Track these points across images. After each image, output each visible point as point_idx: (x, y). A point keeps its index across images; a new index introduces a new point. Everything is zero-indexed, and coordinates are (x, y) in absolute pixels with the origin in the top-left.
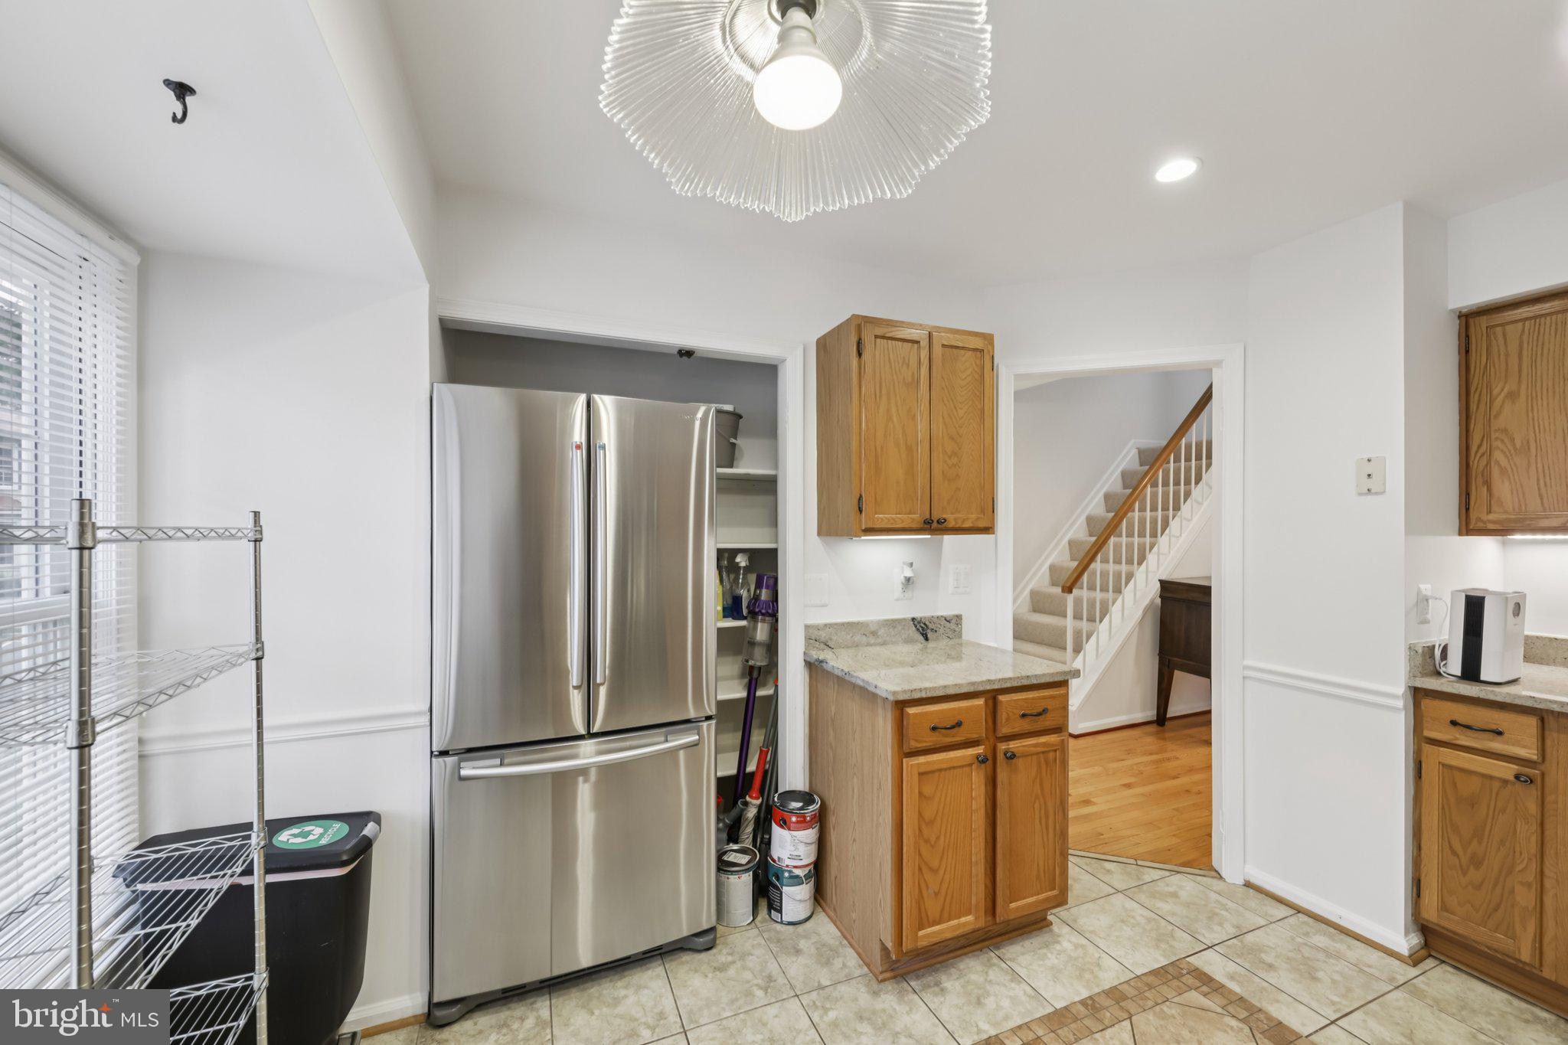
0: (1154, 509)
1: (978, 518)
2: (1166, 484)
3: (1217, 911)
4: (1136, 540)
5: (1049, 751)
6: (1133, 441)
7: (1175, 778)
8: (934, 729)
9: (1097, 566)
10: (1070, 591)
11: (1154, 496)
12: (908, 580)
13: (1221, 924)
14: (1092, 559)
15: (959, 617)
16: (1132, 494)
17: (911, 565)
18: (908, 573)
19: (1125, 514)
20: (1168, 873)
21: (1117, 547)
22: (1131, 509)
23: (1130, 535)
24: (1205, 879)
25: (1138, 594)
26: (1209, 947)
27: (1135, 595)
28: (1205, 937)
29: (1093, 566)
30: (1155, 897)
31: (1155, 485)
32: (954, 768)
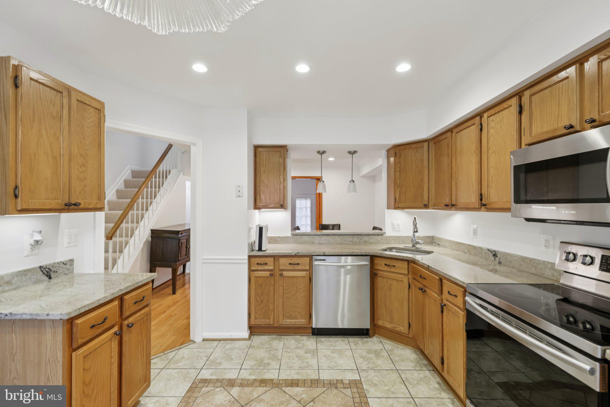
0: (147, 198)
1: (97, 203)
2: (151, 187)
3: (198, 355)
4: (140, 212)
5: (145, 316)
6: (129, 166)
7: (164, 312)
8: (93, 326)
9: (124, 225)
10: (111, 239)
11: (147, 192)
12: (37, 242)
13: (201, 359)
14: (122, 222)
15: (72, 261)
16: (138, 191)
17: (40, 232)
18: (38, 237)
19: (136, 200)
20: (177, 351)
21: (132, 215)
22: (138, 198)
23: (138, 210)
24: (190, 346)
25: (141, 236)
26: (201, 369)
27: (139, 237)
28: (199, 366)
29: (122, 225)
30: (177, 363)
31: (147, 188)
32: (102, 345)
